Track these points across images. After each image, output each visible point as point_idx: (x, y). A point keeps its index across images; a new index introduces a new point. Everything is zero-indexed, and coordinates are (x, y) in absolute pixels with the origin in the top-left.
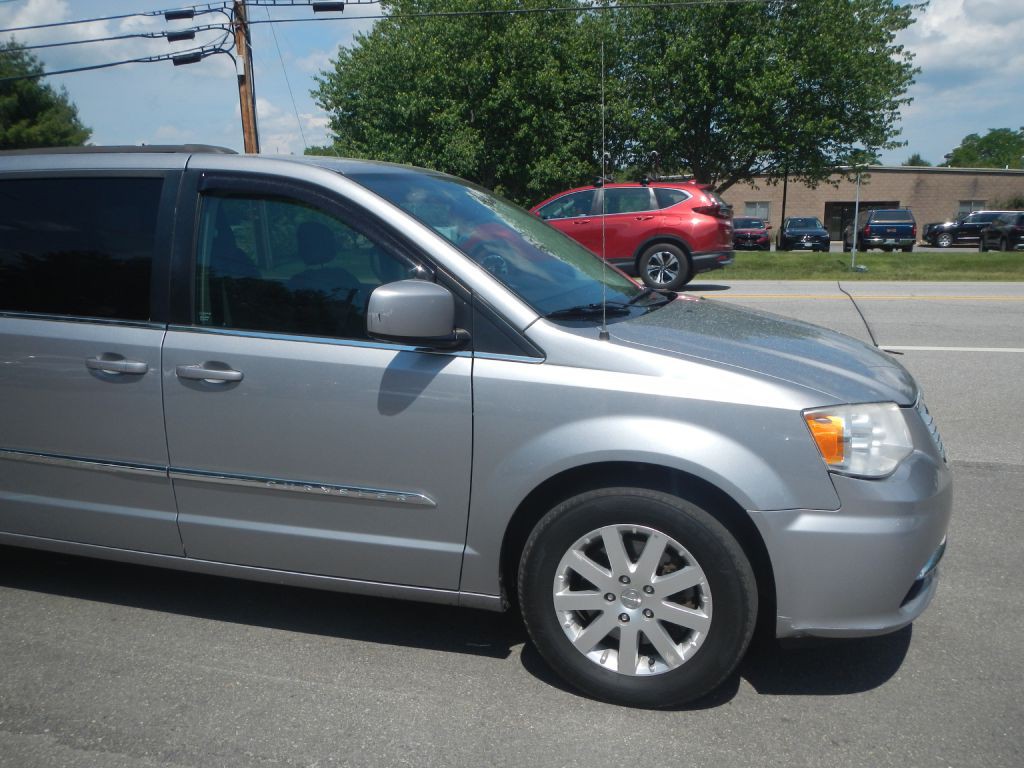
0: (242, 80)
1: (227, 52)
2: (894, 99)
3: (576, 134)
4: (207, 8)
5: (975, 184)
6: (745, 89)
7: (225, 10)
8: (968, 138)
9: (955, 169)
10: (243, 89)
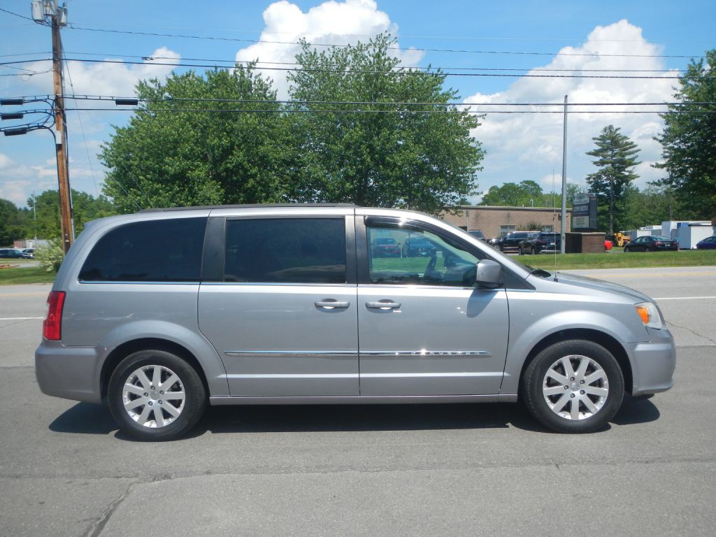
0: (59, 147)
1: (48, 128)
2: (473, 167)
3: (283, 186)
4: (34, 99)
5: (508, 216)
6: (391, 160)
7: (48, 100)
8: (492, 188)
9: (486, 206)
10: (59, 153)
